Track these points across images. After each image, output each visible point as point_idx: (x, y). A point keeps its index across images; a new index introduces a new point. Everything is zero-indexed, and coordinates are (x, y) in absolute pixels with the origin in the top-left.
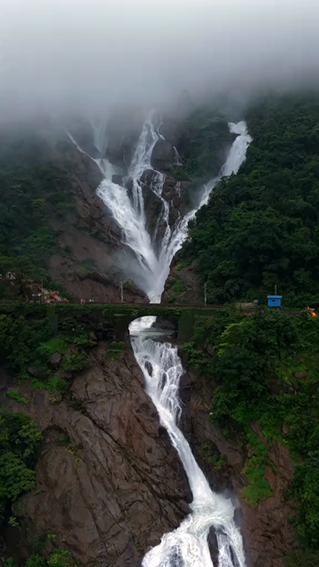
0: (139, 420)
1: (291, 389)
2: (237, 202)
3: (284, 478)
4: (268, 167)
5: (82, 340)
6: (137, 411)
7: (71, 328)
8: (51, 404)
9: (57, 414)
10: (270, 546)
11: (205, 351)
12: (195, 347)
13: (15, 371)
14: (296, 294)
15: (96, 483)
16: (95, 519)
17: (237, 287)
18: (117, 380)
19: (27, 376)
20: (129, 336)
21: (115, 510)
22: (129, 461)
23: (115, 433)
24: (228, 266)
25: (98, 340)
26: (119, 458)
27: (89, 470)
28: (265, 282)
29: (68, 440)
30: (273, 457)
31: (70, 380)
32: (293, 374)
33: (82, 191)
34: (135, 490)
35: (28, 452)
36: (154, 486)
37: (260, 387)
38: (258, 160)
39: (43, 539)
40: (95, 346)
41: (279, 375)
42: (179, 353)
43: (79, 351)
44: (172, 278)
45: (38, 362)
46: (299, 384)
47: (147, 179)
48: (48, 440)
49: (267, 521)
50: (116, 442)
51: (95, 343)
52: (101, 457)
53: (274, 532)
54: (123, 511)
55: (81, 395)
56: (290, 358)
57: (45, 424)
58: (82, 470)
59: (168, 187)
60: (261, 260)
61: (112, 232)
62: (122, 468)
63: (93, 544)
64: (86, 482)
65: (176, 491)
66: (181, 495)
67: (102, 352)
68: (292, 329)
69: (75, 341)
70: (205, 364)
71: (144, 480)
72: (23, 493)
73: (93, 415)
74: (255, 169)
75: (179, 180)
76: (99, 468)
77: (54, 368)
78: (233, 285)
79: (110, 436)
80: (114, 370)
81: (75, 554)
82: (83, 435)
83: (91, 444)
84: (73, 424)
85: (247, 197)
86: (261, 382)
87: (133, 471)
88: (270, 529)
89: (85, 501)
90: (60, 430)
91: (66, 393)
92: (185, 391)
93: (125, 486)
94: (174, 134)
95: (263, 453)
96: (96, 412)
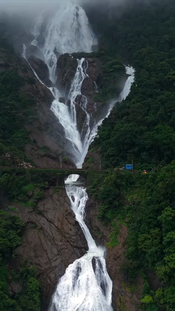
0: (67, 219)
1: (131, 204)
2: (122, 117)
3: (124, 238)
4: (141, 97)
5: (42, 185)
6: (66, 215)
7: (37, 179)
8: (28, 212)
9: (31, 216)
10: (116, 262)
11: (98, 189)
12: (93, 188)
13: (12, 198)
14: (142, 164)
15: (48, 242)
16: (47, 255)
17: (115, 161)
18: (58, 203)
19: (17, 201)
20: (64, 184)
21: (55, 251)
22: (62, 234)
23: (56, 224)
24: (112, 150)
25: (49, 185)
26: (58, 233)
27: (45, 237)
28: (128, 158)
29: (36, 226)
30: (121, 230)
31: (37, 203)
32: (132, 197)
34: (64, 245)
35: (19, 231)
36: (72, 243)
37: (117, 203)
38: (136, 93)
39: (26, 262)
40: (48, 188)
41: (126, 198)
42: (87, 191)
43: (41, 190)
44: (88, 156)
45: (22, 195)
46: (134, 202)
47: (78, 99)
48: (27, 227)
49: (115, 254)
50: (57, 227)
51: (48, 186)
52: (50, 233)
53: (118, 257)
54: (59, 252)
55: (41, 208)
56: (132, 191)
57: (26, 220)
58: (42, 237)
59: (90, 105)
60: (125, 148)
61: (58, 131)
62: (58, 237)
63: (46, 263)
64: (43, 241)
66: (83, 246)
67: (51, 191)
68: (133, 179)
69: (39, 185)
70: (97, 195)
71: (68, 241)
72: (18, 246)
73: (46, 217)
74: (134, 98)
75: (95, 101)
76: (49, 237)
77: (30, 197)
78: (113, 160)
80: (57, 198)
81: (39, 267)
82: (43, 225)
83: (46, 228)
84: (38, 220)
85: (128, 114)
86: (118, 201)
87: (63, 238)
88: (116, 256)
89: (43, 248)
90: (32, 223)
91: (35, 208)
92: (88, 207)
93: (60, 243)
94: (94, 74)
95: (117, 229)
96: (48, 216)
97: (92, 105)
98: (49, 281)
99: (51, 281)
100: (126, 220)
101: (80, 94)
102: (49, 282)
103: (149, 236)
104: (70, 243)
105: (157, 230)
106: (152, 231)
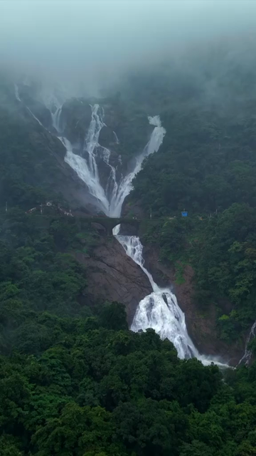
1: (192, 246)
3: (190, 276)
12: (148, 235)
16: (117, 293)
20: (113, 236)
21: (125, 290)
22: (126, 276)
23: (117, 268)
30: (185, 270)
34: (131, 285)
36: (139, 283)
41: (187, 241)
47: (98, 151)
49: (184, 289)
50: (119, 271)
53: (187, 292)
54: (128, 290)
59: (113, 158)
67: (102, 240)
71: (134, 282)
73: (105, 262)
80: (111, 246)
83: (108, 272)
86: (180, 244)
87: (128, 279)
89: (112, 287)
92: (145, 254)
95: (182, 270)
100: (190, 261)
103: (219, 269)
104: (136, 283)
105: (225, 263)
106: (221, 264)
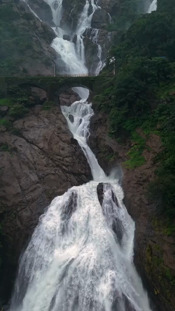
0: (58, 136)
5: (24, 99)
6: (58, 133)
10: (141, 188)
15: (23, 166)
16: (20, 183)
21: (34, 178)
22: (49, 157)
23: (41, 145)
26: (42, 156)
30: (149, 143)
31: (14, 122)
33: (40, 43)
34: (51, 169)
36: (64, 167)
49: (140, 176)
50: (41, 149)
51: (33, 102)
52: (29, 156)
53: (144, 181)
54: (40, 179)
62: (42, 160)
63: (16, 195)
65: (80, 170)
66: (83, 172)
69: (19, 99)
71: (58, 166)
73: (26, 137)
75: (109, 31)
79: (38, 146)
82: (19, 147)
83: (23, 151)
87: (50, 161)
88: (141, 180)
92: (95, 125)
94: (108, 5)
95: (142, 143)
96: (29, 136)
97: (105, 35)
98: (18, 223)
99: (22, 223)
101: (90, 27)
102: (20, 226)
104: (61, 168)
